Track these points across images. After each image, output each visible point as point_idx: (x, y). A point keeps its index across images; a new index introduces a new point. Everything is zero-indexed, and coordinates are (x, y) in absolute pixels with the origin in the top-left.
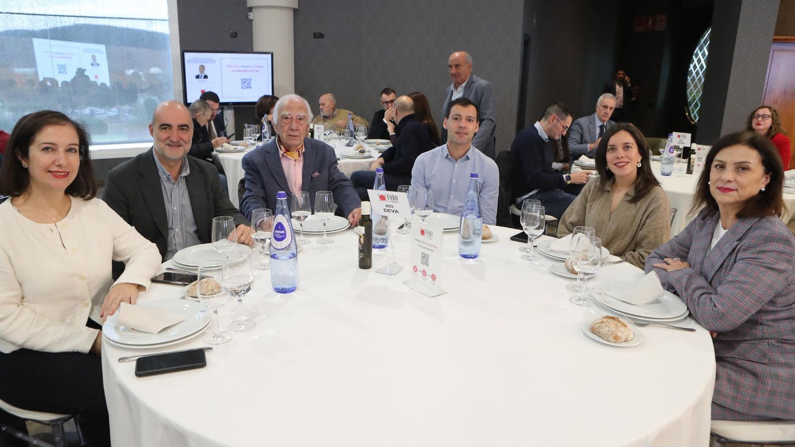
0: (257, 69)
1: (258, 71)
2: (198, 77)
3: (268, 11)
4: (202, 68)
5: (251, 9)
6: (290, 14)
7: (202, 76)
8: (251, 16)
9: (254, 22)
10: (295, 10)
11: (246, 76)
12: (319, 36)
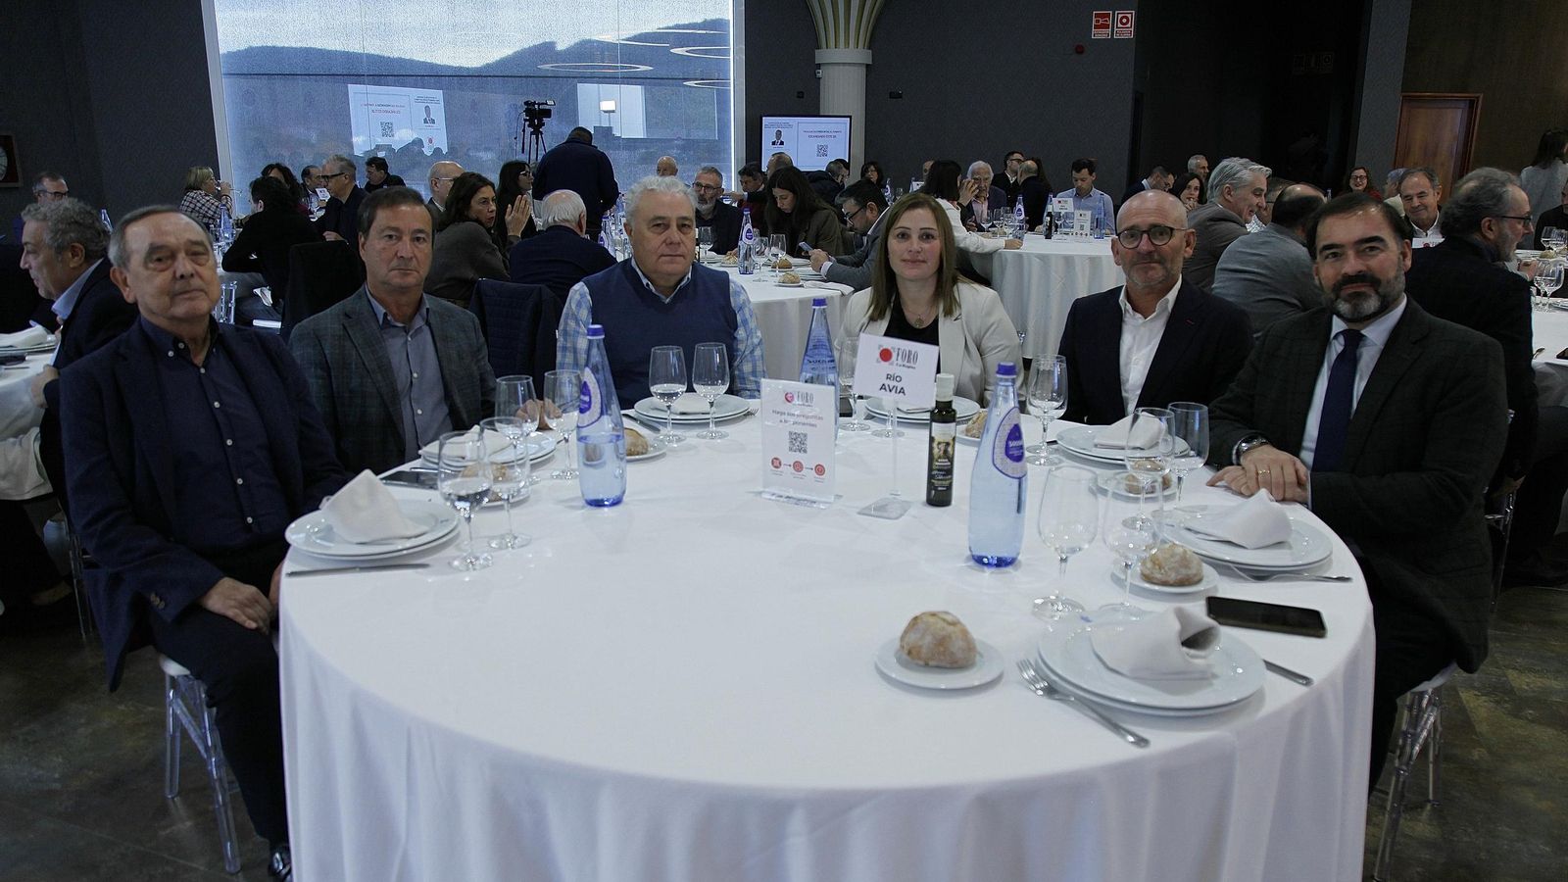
0: (835, 134)
1: (835, 137)
2: (774, 143)
3: (836, 67)
4: (779, 133)
5: (819, 66)
6: (863, 71)
7: (779, 141)
8: (820, 73)
9: (821, 81)
10: (867, 66)
11: (821, 142)
12: (895, 96)
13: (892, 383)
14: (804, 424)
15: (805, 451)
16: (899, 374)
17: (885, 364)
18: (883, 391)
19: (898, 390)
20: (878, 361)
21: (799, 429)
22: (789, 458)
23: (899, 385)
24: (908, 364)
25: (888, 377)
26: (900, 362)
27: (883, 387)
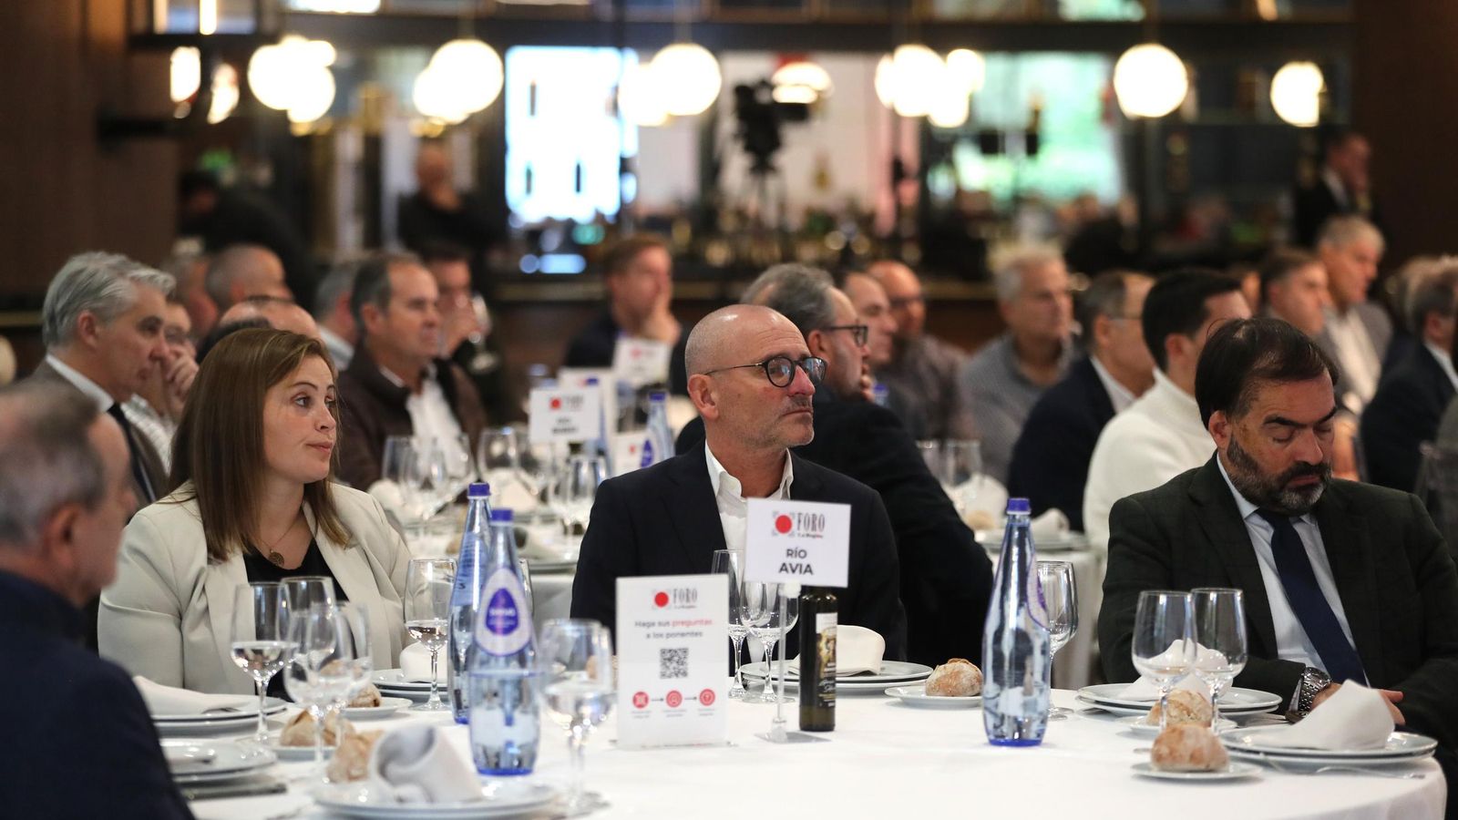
13: (795, 561)
14: (683, 635)
15: (685, 674)
16: (804, 548)
17: (783, 537)
18: (784, 572)
19: (804, 569)
20: (774, 534)
21: (675, 644)
22: (659, 688)
23: (804, 562)
24: (813, 533)
25: (790, 553)
26: (802, 531)
27: (784, 568)
